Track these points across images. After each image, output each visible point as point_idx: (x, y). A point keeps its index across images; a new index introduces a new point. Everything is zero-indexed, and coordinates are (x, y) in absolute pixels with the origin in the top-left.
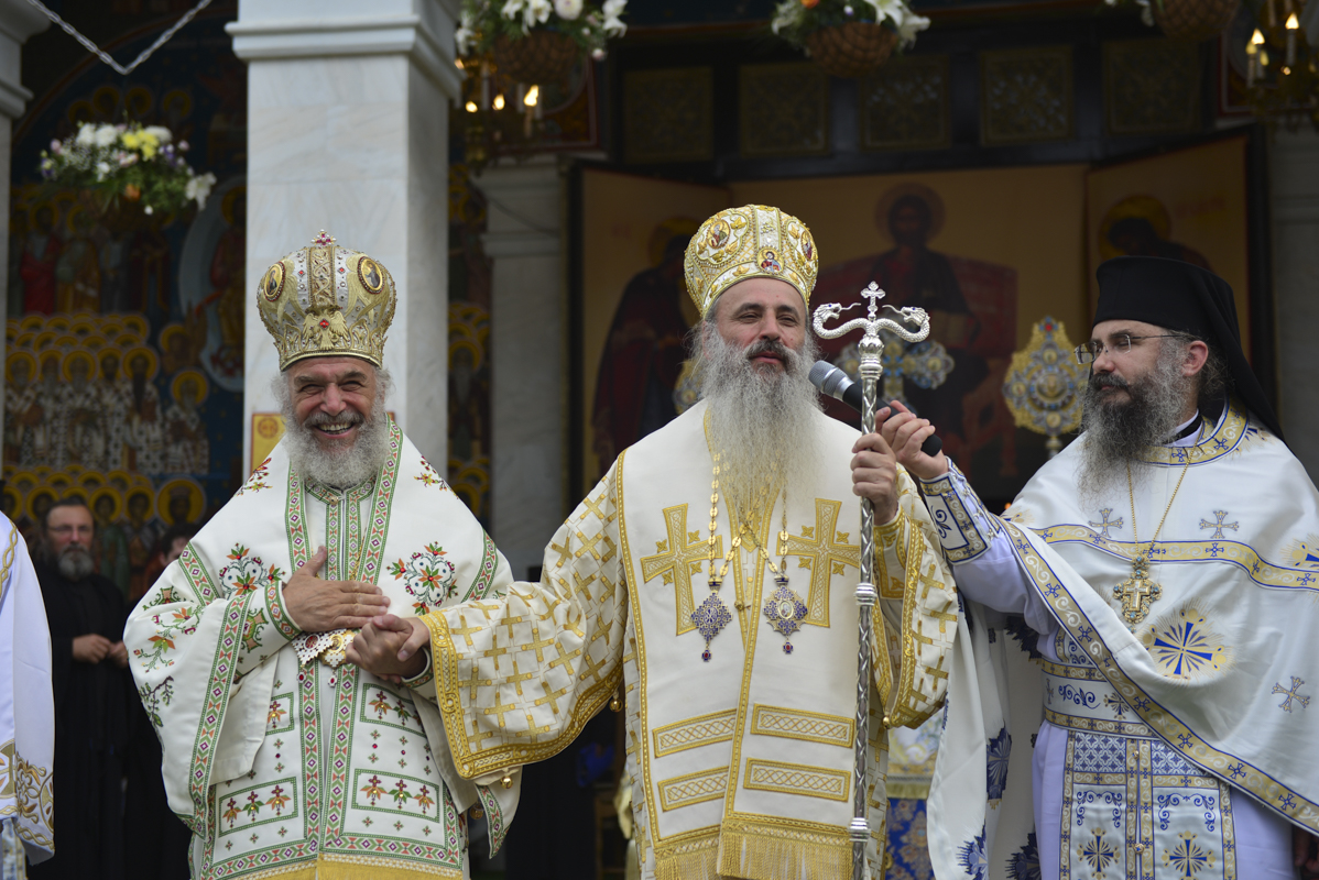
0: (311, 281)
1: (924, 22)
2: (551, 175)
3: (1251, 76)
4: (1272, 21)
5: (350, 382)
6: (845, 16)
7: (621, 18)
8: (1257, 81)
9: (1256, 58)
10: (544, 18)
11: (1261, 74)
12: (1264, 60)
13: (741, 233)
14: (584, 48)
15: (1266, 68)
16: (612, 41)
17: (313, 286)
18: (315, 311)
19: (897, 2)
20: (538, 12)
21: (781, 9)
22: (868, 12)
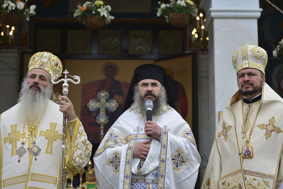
1: (113, 18)
2: (16, 54)
3: (193, 39)
6: (93, 14)
7: (34, 11)
8: (195, 41)
9: (194, 35)
10: (14, 9)
11: (196, 39)
12: (196, 36)
13: (39, 57)
14: (24, 18)
16: (32, 17)
19: (106, 12)
20: (12, 7)
21: (77, 11)
22: (99, 13)
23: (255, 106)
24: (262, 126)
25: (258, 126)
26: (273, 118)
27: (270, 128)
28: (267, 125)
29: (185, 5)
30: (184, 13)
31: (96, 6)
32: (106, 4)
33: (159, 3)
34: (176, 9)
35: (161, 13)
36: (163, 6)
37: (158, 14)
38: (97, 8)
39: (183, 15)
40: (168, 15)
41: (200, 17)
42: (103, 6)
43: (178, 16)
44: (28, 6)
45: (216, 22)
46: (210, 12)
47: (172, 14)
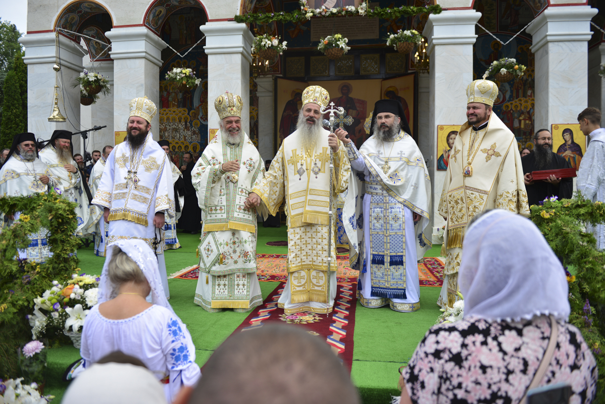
0: (229, 100)
1: (350, 48)
2: (271, 79)
3: (415, 62)
4: (420, 50)
5: (237, 122)
6: (333, 46)
7: (286, 46)
8: (417, 63)
9: (417, 58)
10: (270, 46)
11: (417, 61)
12: (418, 58)
14: (278, 52)
15: (419, 60)
16: (284, 51)
17: (229, 101)
18: (230, 107)
19: (344, 43)
20: (269, 44)
21: (320, 44)
22: (338, 45)
23: (481, 133)
24: (484, 151)
25: (481, 150)
26: (495, 144)
27: (491, 152)
28: (489, 150)
29: (410, 35)
30: (410, 42)
31: (335, 39)
32: (343, 37)
33: (389, 34)
34: (403, 38)
35: (390, 42)
36: (392, 36)
37: (388, 44)
38: (337, 41)
39: (409, 43)
40: (396, 44)
41: (422, 42)
42: (341, 39)
43: (405, 45)
44: (281, 42)
45: (437, 48)
46: (432, 39)
47: (399, 43)
